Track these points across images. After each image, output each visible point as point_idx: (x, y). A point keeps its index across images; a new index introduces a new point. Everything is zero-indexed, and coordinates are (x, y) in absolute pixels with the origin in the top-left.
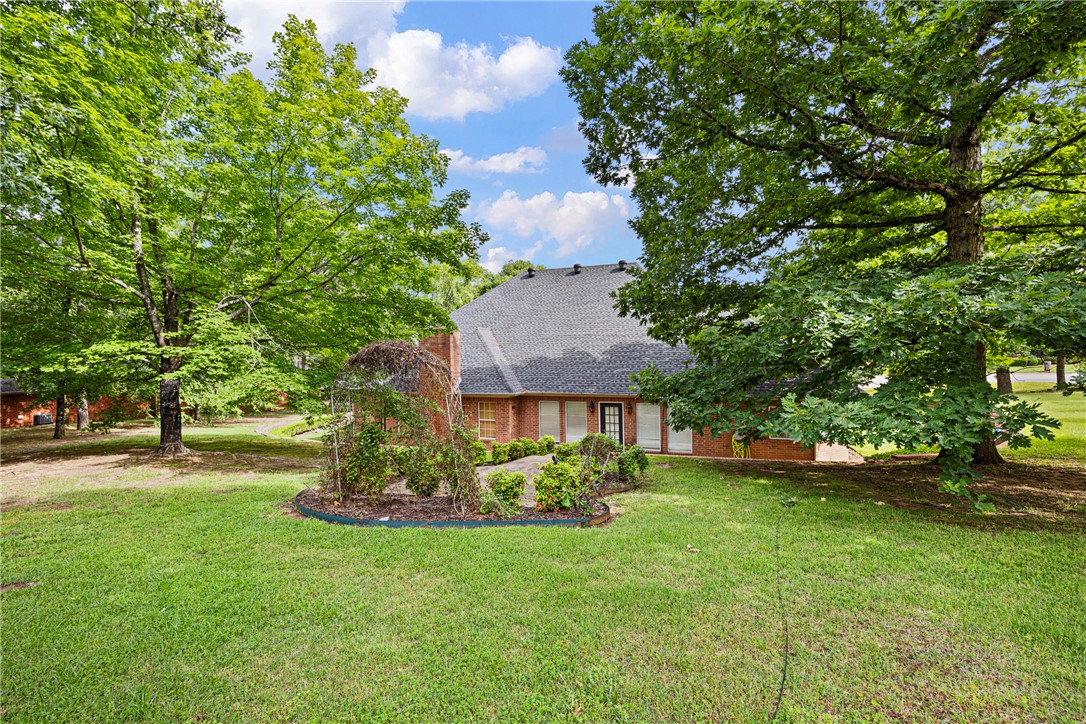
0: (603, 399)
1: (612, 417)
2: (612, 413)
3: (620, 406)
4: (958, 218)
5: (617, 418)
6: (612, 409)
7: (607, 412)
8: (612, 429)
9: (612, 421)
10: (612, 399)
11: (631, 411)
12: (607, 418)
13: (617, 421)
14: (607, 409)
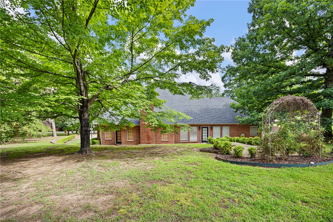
0: (203, 125)
1: (205, 131)
2: (205, 130)
3: (208, 128)
4: (330, 75)
5: (206, 131)
6: (205, 128)
7: (203, 130)
8: (205, 135)
9: (205, 132)
10: (206, 125)
11: (212, 129)
12: (203, 131)
13: (206, 132)
14: (203, 129)
